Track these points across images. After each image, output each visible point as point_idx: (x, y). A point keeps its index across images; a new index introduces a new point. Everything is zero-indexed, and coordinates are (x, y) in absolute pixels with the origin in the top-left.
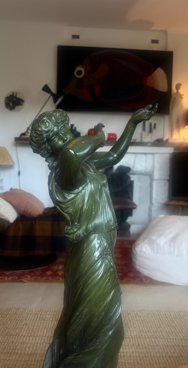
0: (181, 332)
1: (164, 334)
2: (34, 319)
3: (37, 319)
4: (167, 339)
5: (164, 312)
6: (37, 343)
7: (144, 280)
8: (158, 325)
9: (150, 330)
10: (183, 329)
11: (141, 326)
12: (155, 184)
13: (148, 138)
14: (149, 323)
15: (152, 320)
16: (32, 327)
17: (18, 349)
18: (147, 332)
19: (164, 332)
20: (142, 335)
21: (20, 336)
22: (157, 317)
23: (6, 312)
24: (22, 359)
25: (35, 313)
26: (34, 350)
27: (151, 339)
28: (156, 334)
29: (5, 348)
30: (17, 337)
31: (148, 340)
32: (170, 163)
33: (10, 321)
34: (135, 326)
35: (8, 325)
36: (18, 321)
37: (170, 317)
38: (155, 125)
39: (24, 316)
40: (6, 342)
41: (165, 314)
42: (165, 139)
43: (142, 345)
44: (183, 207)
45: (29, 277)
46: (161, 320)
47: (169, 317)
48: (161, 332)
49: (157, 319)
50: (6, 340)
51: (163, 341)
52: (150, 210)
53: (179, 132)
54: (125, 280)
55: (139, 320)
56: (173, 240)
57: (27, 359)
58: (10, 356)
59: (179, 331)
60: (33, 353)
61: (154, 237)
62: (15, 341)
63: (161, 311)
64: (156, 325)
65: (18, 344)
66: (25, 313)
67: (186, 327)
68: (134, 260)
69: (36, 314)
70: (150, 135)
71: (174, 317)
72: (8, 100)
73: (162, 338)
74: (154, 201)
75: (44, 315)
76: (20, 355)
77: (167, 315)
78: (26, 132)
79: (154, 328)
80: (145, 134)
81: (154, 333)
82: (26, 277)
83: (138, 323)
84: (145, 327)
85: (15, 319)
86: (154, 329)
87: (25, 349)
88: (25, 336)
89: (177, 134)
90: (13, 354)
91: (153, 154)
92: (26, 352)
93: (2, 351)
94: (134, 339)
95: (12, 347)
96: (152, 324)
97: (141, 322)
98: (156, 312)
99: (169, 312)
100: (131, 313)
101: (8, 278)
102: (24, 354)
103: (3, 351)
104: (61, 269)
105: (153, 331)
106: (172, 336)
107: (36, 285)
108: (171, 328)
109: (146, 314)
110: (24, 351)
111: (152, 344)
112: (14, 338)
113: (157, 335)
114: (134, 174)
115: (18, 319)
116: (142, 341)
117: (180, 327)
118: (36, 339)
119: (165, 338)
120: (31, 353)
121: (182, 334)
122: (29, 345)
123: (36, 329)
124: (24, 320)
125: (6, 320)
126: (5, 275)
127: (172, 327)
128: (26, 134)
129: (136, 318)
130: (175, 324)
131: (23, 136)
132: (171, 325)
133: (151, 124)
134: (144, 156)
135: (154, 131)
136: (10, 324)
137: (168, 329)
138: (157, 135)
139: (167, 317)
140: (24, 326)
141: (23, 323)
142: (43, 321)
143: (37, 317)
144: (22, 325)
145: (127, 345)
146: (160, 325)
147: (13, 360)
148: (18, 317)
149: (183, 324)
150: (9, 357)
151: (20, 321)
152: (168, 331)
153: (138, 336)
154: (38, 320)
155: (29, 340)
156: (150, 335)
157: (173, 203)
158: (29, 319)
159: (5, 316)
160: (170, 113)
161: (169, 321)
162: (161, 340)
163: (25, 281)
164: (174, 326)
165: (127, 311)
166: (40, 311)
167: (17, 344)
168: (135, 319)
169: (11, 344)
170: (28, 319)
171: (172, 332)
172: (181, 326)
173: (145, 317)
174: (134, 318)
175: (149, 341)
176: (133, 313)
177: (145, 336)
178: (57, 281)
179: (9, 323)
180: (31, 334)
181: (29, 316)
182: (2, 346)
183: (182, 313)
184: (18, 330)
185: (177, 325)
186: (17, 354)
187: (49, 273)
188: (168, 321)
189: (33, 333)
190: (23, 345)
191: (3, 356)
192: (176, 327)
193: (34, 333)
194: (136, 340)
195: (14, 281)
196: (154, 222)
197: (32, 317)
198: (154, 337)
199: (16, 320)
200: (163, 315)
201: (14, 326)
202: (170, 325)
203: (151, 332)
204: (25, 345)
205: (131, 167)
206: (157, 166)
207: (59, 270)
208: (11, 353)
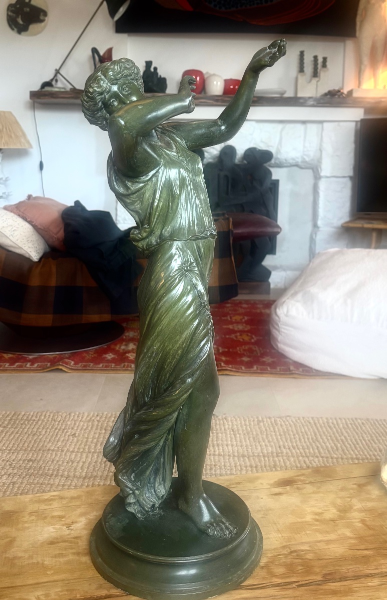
0: (354, 448)
1: (321, 450)
2: (87, 427)
3: (92, 428)
4: (327, 458)
5: (327, 419)
6: (96, 462)
7: (292, 368)
8: (312, 438)
9: (297, 445)
10: (358, 444)
11: (282, 440)
12: (322, 185)
13: (309, 90)
14: (297, 435)
15: (303, 430)
16: (85, 440)
17: (64, 469)
18: (291, 448)
19: (322, 448)
20: (282, 453)
21: (65, 451)
22: (312, 427)
23: (36, 417)
24: (70, 483)
25: (89, 418)
26: (92, 471)
27: (298, 457)
28: (307, 451)
29: (40, 468)
30: (59, 453)
31: (292, 460)
32: (356, 142)
33: (44, 430)
34: (271, 440)
35: (42, 436)
36: (59, 430)
37: (337, 426)
38: (325, 59)
39: (69, 423)
40: (40, 460)
41: (328, 423)
42: (345, 91)
43: (281, 466)
44: (380, 232)
45: (73, 363)
46: (319, 431)
47: (335, 427)
48: (318, 448)
49: (312, 430)
50: (41, 457)
51: (319, 461)
52: (312, 241)
53: (375, 75)
54: (255, 368)
55: (279, 430)
56: (352, 293)
57: (80, 484)
58: (50, 479)
59: (351, 447)
60: (89, 476)
61: (313, 290)
62: (57, 459)
63: (321, 418)
64: (308, 439)
65: (63, 463)
66: (71, 419)
67: (363, 442)
68: (274, 332)
69: (89, 421)
70: (314, 81)
71: (344, 428)
72: (12, 11)
73: (317, 457)
74: (320, 223)
75: (105, 423)
76: (67, 478)
77: (331, 424)
78: (52, 80)
79: (305, 442)
80: (302, 80)
81: (303, 449)
82: (67, 363)
83: (276, 435)
84: (289, 441)
85: (52, 427)
86: (304, 444)
87: (75, 469)
88: (73, 452)
89: (372, 80)
90: (55, 477)
91: (321, 122)
92: (77, 474)
93: (36, 472)
94: (266, 458)
95: (52, 467)
96: (302, 438)
97: (282, 433)
98: (311, 419)
99: (336, 419)
100: (265, 420)
101: (32, 364)
102: (74, 476)
103: (38, 473)
104: (133, 349)
105: (303, 447)
106: (336, 454)
107: (88, 375)
108: (337, 443)
109: (293, 422)
110: (73, 473)
111: (299, 465)
112: (54, 454)
113: (310, 453)
114: (279, 166)
115: (59, 428)
116: (282, 460)
117: (354, 440)
118: (93, 456)
119: (322, 457)
120: (86, 475)
121: (356, 451)
122: (81, 464)
123: (92, 442)
124: (69, 429)
125: (38, 428)
126: (26, 360)
127: (338, 441)
128: (54, 83)
129: (274, 429)
130: (345, 437)
131: (47, 89)
132: (336, 439)
133: (316, 58)
134: (300, 127)
135: (322, 74)
136: (44, 435)
137: (330, 444)
138: (328, 82)
139: (330, 427)
140: (71, 437)
141: (68, 434)
142: (104, 431)
143: (93, 425)
144: (67, 436)
145: (254, 465)
146: (317, 438)
147: (56, 485)
148: (58, 424)
149: (359, 437)
150: (48, 481)
151: (62, 430)
152: (329, 446)
153: (275, 454)
154: (94, 429)
155: (81, 458)
156: (297, 453)
157: (359, 224)
158: (78, 427)
159: (34, 423)
160: (357, 34)
161: (334, 434)
162: (316, 460)
163: (64, 369)
164: (342, 440)
165: (257, 418)
166: (97, 415)
167: (60, 463)
168: (272, 429)
169: (50, 462)
170: (75, 428)
171: (337, 449)
172: (356, 440)
173: (290, 426)
174: (270, 428)
175: (295, 461)
176: (268, 420)
177: (287, 453)
178: (126, 369)
179: (44, 433)
180: (84, 449)
181: (77, 424)
182: (35, 466)
183: (359, 421)
184: (60, 443)
185: (348, 438)
186: (62, 476)
187: (110, 356)
188: (332, 433)
189: (87, 447)
190: (71, 464)
191: (38, 479)
192: (345, 440)
193: (89, 448)
194: (271, 459)
195: (43, 369)
196: (317, 261)
197: (83, 425)
198: (304, 454)
199: (56, 429)
200: (324, 423)
201: (52, 437)
202: (334, 439)
203: (298, 449)
204: (75, 464)
205: (273, 151)
206: (328, 148)
207: (129, 352)
208: (52, 475)
